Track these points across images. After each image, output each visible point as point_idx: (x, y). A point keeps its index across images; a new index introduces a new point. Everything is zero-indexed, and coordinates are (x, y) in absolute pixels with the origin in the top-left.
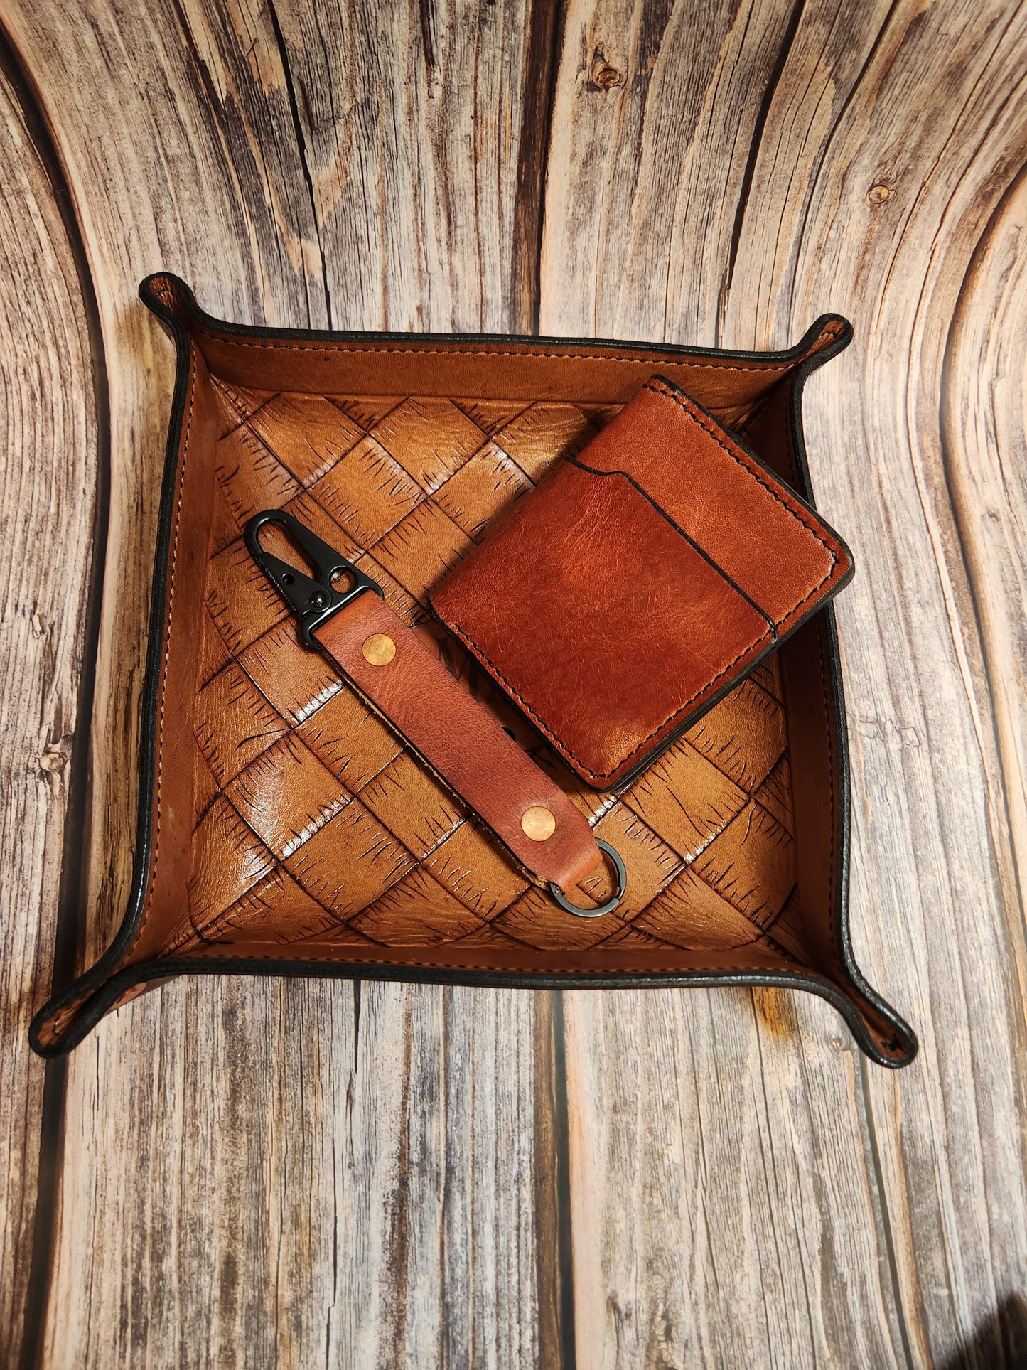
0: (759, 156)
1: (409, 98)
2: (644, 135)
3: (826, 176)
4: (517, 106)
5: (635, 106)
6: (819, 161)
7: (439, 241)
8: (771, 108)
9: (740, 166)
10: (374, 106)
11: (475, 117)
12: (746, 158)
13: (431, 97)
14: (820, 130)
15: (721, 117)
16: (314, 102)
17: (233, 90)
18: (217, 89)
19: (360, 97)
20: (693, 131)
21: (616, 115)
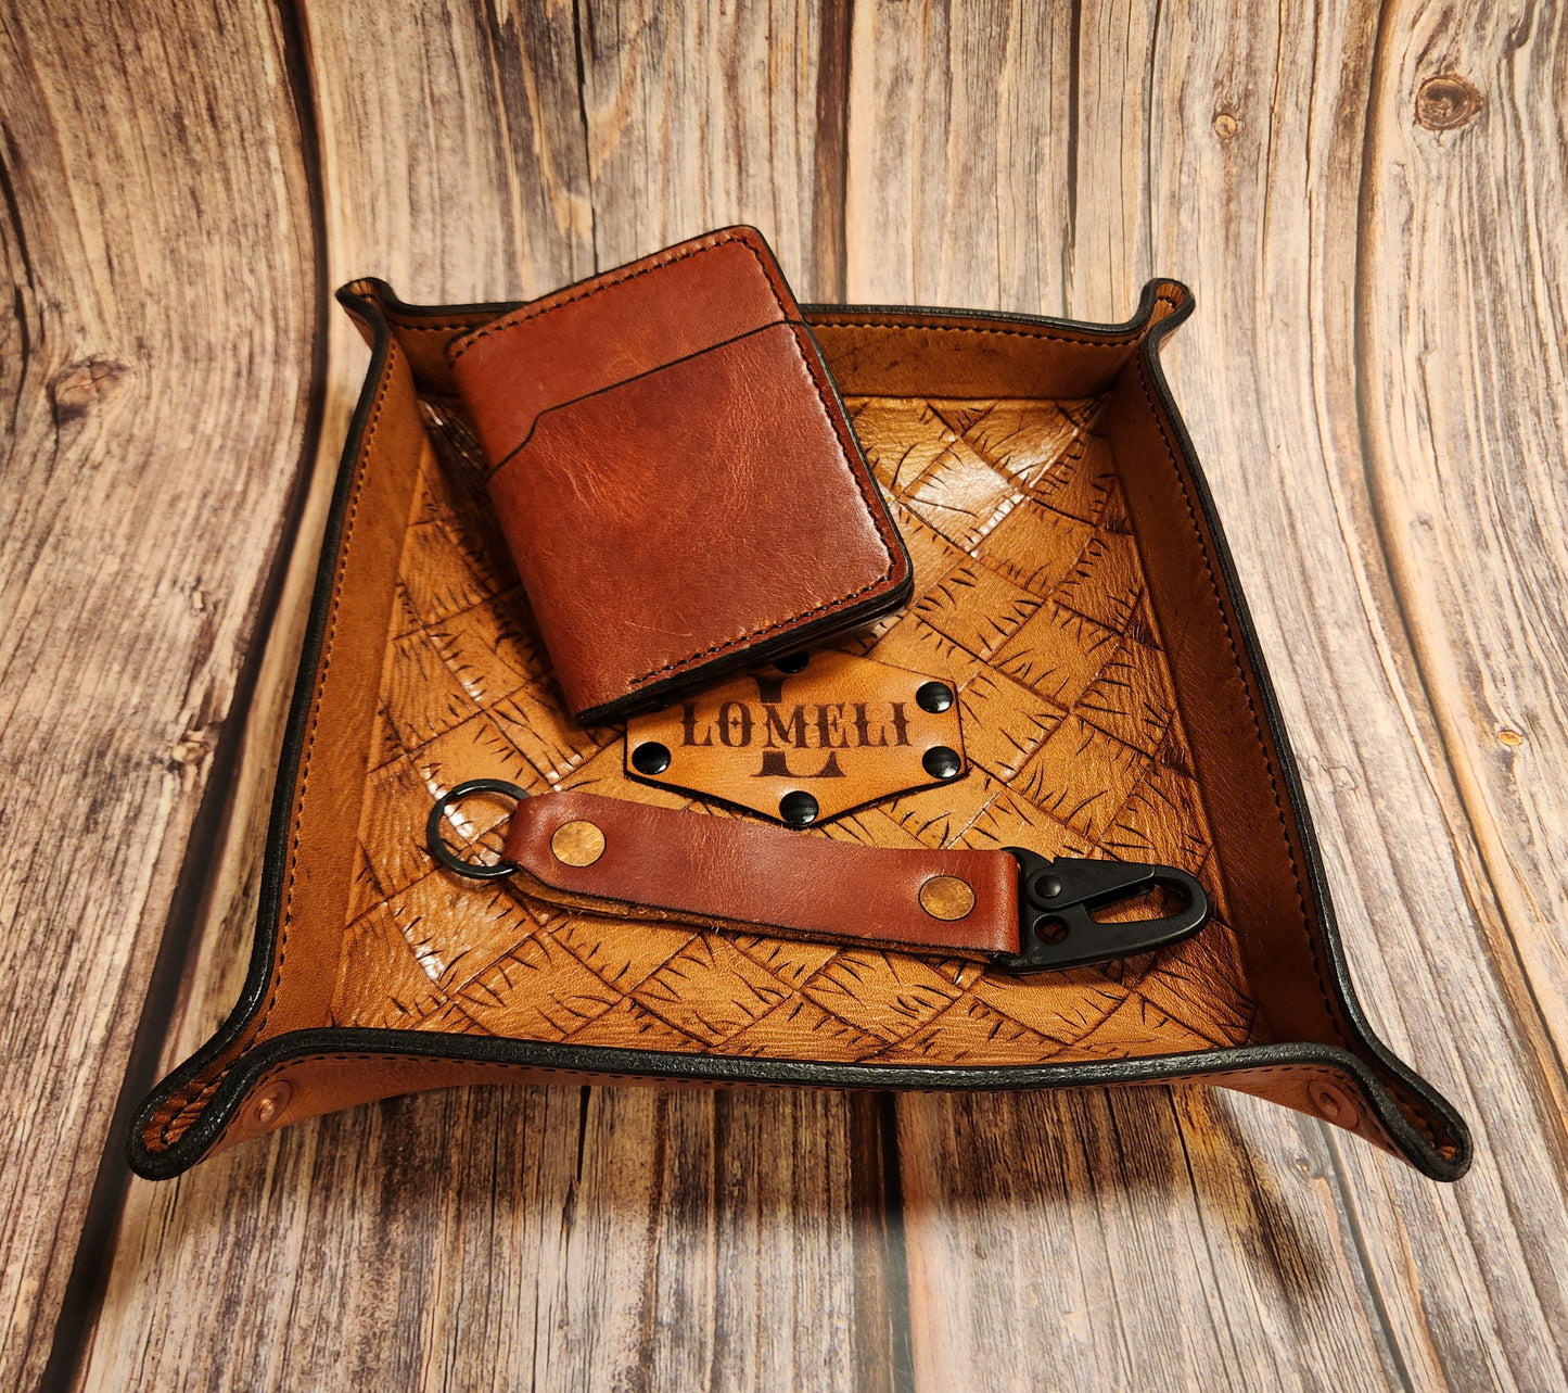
0: (1081, 79)
1: (700, 17)
2: (952, 56)
3: (1160, 104)
4: (815, 22)
5: (939, 19)
6: (1148, 83)
7: (728, 193)
8: (1083, 12)
9: (1062, 94)
10: (662, 28)
11: (769, 38)
12: (1068, 83)
13: (723, 13)
14: (1140, 42)
15: (1032, 29)
16: (600, 23)
17: (515, 11)
18: (498, 10)
19: (648, 16)
20: (1004, 49)
21: (920, 30)
